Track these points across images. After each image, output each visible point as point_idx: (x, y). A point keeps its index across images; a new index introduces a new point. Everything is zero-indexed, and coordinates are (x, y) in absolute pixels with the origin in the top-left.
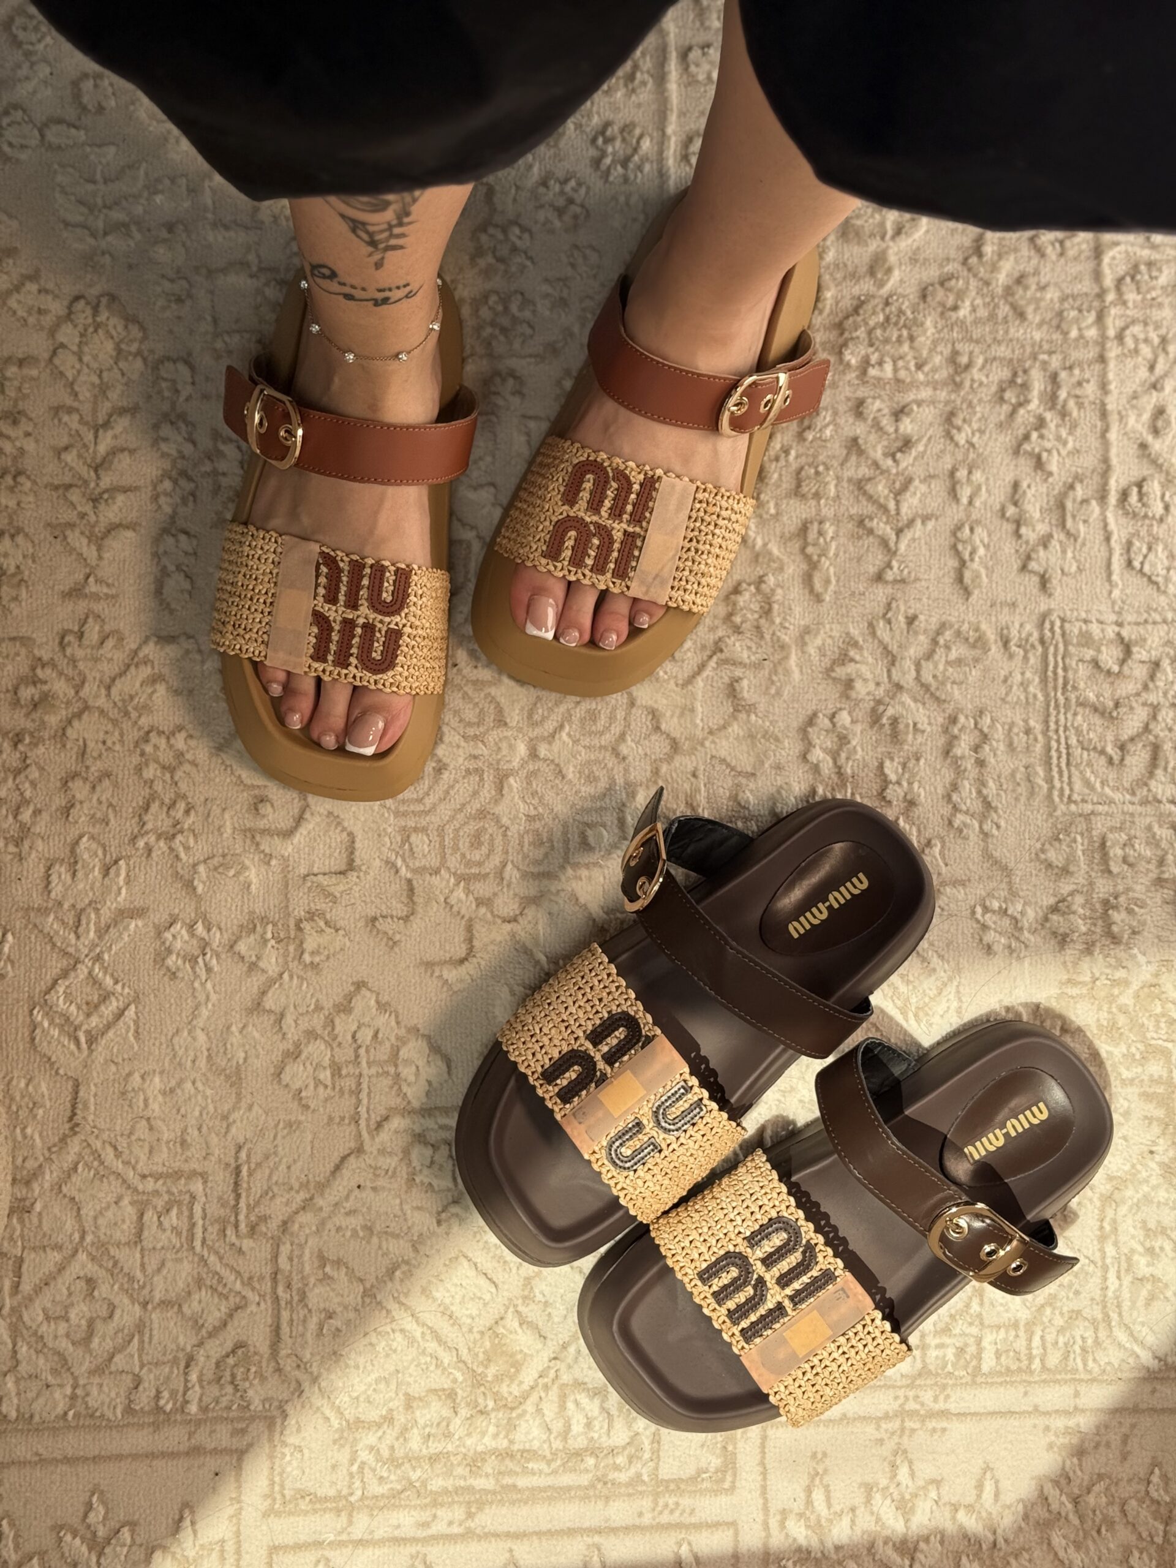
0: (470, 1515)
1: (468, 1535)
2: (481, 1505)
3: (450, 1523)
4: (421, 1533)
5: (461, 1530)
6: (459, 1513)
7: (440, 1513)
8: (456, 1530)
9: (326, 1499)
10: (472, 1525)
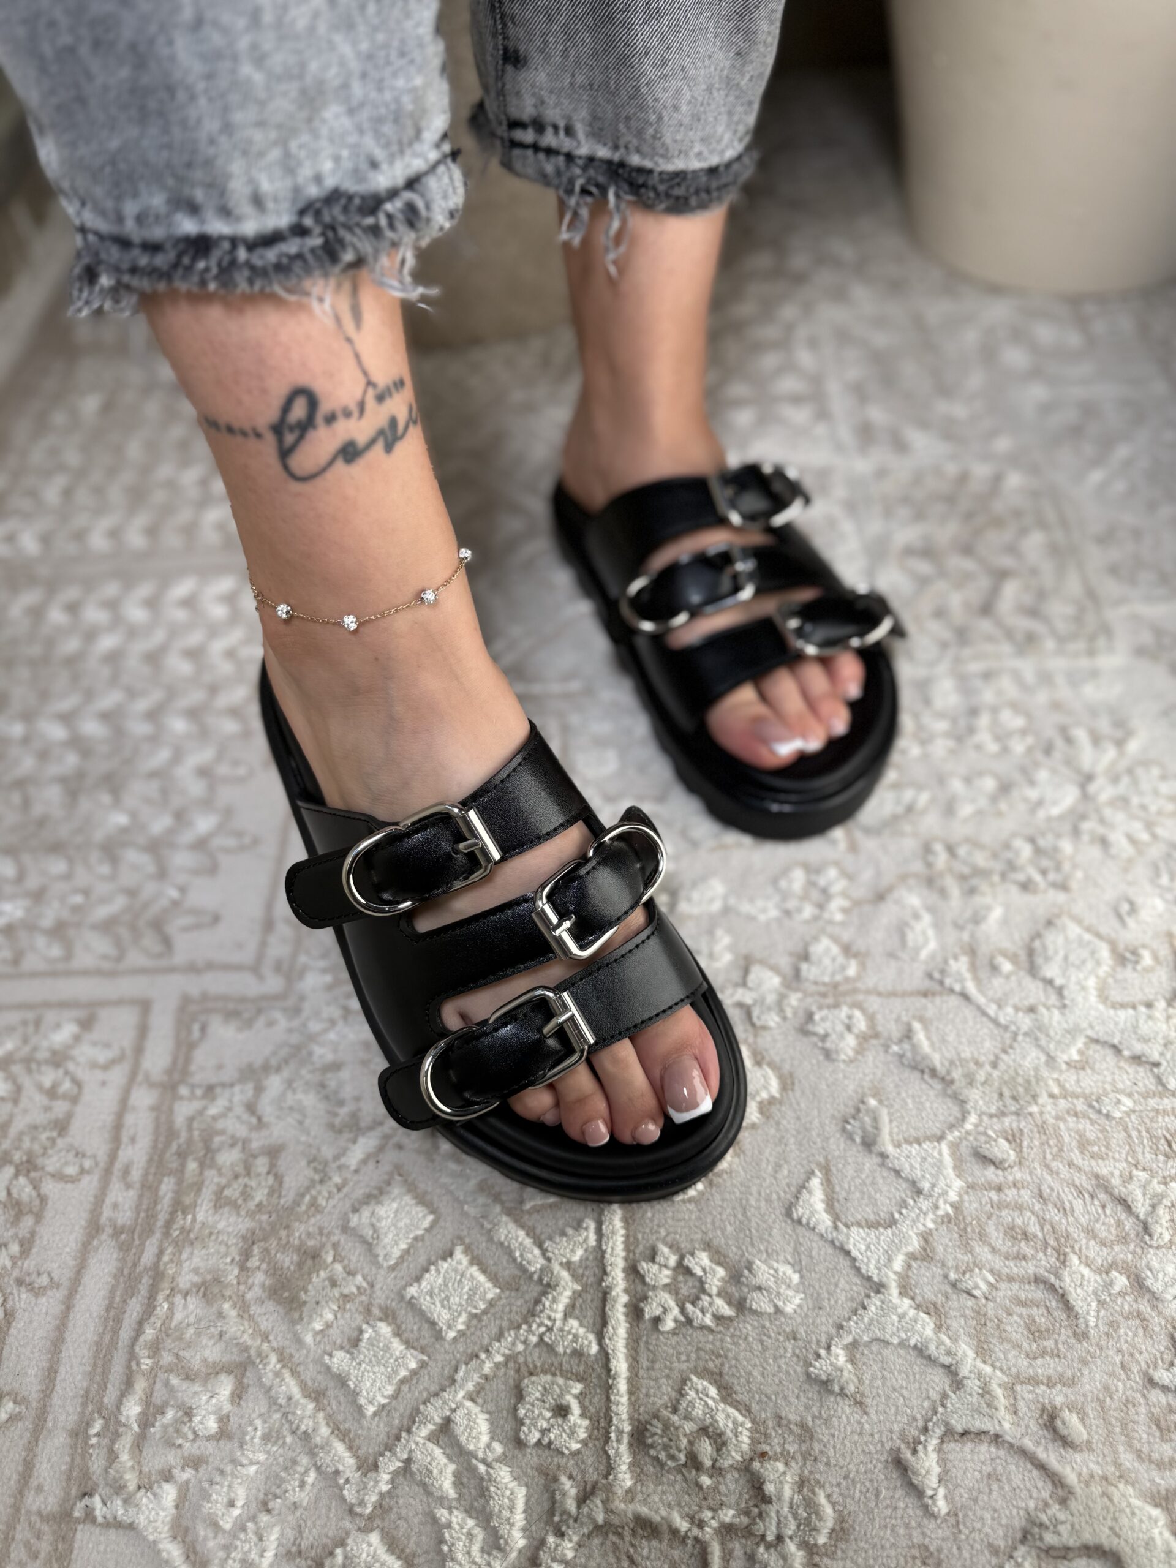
0: (117, 1232)
1: (94, 1228)
2: (125, 1248)
3: (115, 1206)
4: (118, 1166)
5: (103, 1220)
6: (125, 1217)
7: (132, 1193)
8: (107, 1213)
9: (188, 1060)
10: (104, 1237)
